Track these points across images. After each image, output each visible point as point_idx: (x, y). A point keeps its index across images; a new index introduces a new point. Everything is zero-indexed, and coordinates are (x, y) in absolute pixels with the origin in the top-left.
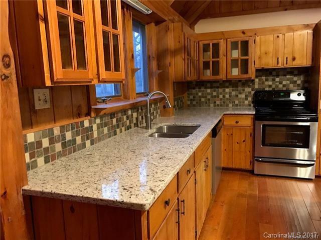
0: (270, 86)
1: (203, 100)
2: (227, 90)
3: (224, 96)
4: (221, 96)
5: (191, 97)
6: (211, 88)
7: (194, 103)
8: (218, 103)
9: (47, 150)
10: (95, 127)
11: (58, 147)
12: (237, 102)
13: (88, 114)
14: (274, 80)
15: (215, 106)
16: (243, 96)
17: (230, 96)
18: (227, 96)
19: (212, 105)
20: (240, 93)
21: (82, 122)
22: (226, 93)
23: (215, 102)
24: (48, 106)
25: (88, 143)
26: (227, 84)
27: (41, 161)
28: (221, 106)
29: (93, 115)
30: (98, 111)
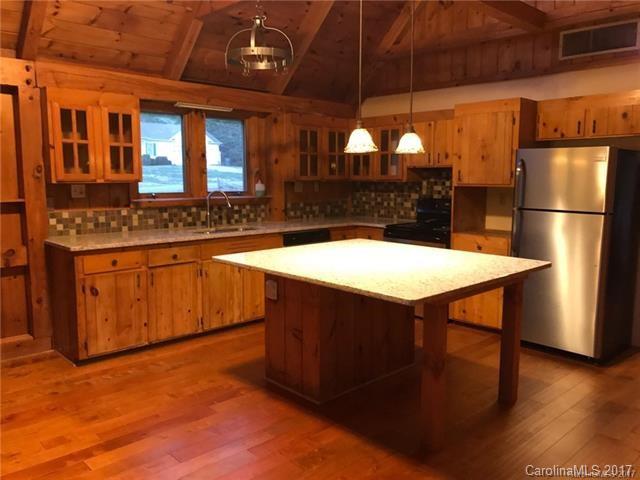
0: (439, 192)
1: (367, 207)
2: (392, 195)
3: (389, 204)
4: (385, 204)
5: (355, 202)
6: (376, 191)
7: (358, 210)
8: (382, 212)
9: (79, 225)
10: (135, 217)
11: (91, 226)
12: (402, 213)
13: (128, 206)
14: (444, 184)
15: (379, 216)
16: (408, 205)
17: (395, 204)
18: (392, 204)
19: (376, 215)
20: (406, 201)
21: (119, 212)
22: (391, 200)
23: (379, 212)
24: (83, 196)
25: (125, 229)
26: (392, 187)
27: (73, 232)
28: (385, 216)
29: (132, 206)
30: (137, 204)
